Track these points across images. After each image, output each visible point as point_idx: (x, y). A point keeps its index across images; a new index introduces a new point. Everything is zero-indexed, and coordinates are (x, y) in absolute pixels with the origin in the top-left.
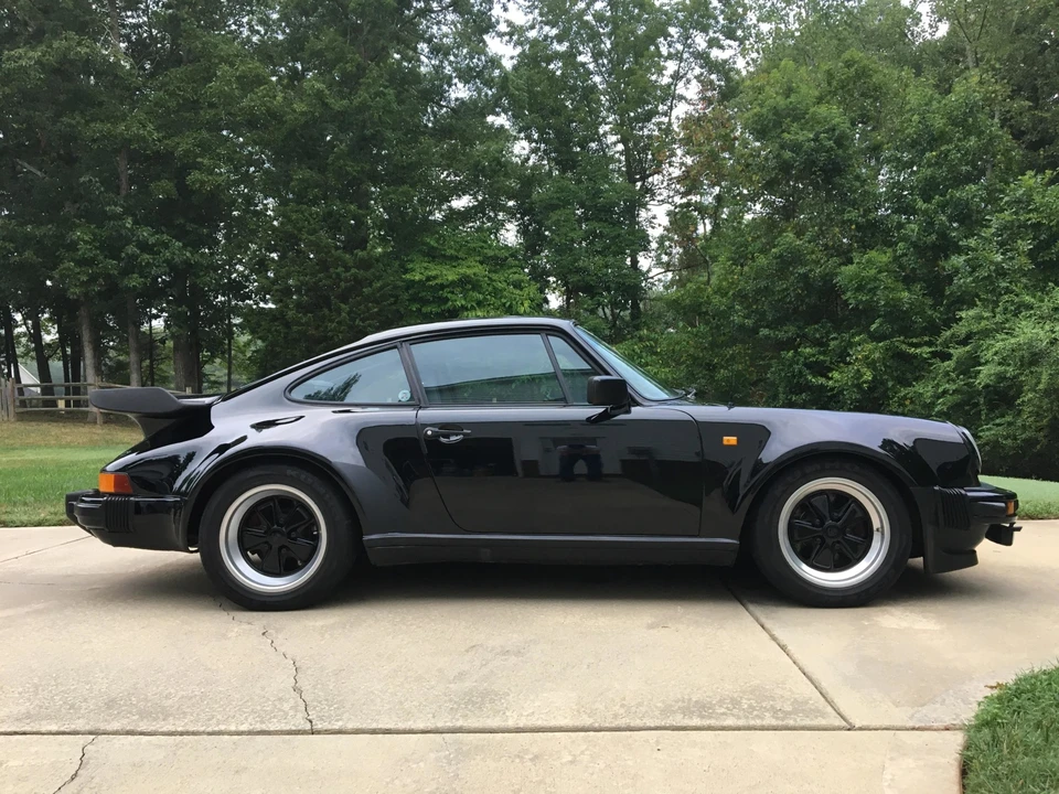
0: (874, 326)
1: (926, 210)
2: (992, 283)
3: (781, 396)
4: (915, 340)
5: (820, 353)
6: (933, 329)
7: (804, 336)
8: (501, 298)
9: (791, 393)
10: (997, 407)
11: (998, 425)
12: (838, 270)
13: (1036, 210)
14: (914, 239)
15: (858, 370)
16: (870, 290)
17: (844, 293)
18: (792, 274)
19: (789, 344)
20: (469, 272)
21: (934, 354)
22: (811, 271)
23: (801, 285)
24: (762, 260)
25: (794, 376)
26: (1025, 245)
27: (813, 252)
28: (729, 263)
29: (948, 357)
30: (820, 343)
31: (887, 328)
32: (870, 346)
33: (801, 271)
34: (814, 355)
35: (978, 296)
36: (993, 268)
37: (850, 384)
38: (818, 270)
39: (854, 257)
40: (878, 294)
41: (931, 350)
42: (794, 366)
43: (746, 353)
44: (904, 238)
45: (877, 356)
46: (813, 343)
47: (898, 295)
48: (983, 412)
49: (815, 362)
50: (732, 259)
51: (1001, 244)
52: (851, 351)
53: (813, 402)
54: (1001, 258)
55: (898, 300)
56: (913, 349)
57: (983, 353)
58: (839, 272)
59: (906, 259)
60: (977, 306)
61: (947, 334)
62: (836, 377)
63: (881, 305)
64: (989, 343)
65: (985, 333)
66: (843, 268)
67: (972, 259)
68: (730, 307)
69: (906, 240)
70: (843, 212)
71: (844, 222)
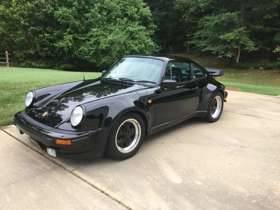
0: (68, 30)
2: (98, 22)
4: (80, 35)
5: (51, 36)
7: (45, 30)
10: (103, 54)
11: (105, 58)
14: (77, 7)
15: (68, 43)
16: (66, 19)
17: (57, 19)
19: (41, 33)
21: (85, 40)
22: (48, 11)
23: (44, 15)
24: (29, 4)
26: (105, 13)
27: (47, 5)
28: (16, 3)
29: (89, 41)
30: (51, 33)
31: (72, 31)
33: (44, 10)
34: (49, 37)
36: (98, 18)
37: (66, 46)
38: (50, 11)
39: (58, 8)
40: (69, 21)
41: (85, 38)
42: (43, 39)
43: (23, 34)
44: (74, 6)
45: (71, 38)
46: (48, 33)
47: (75, 22)
48: (101, 55)
49: (49, 39)
50: (16, 2)
51: (98, 12)
52: (65, 37)
53: (49, 50)
54: (100, 16)
55: (75, 23)
56: (80, 38)
57: (100, 40)
58: (56, 13)
59: (75, 12)
60: (96, 28)
61: (89, 34)
62: (61, 44)
63: (71, 24)
64: (101, 38)
65: (99, 35)
66: (58, 12)
67: (93, 15)
68: (20, 19)
69: (75, 6)
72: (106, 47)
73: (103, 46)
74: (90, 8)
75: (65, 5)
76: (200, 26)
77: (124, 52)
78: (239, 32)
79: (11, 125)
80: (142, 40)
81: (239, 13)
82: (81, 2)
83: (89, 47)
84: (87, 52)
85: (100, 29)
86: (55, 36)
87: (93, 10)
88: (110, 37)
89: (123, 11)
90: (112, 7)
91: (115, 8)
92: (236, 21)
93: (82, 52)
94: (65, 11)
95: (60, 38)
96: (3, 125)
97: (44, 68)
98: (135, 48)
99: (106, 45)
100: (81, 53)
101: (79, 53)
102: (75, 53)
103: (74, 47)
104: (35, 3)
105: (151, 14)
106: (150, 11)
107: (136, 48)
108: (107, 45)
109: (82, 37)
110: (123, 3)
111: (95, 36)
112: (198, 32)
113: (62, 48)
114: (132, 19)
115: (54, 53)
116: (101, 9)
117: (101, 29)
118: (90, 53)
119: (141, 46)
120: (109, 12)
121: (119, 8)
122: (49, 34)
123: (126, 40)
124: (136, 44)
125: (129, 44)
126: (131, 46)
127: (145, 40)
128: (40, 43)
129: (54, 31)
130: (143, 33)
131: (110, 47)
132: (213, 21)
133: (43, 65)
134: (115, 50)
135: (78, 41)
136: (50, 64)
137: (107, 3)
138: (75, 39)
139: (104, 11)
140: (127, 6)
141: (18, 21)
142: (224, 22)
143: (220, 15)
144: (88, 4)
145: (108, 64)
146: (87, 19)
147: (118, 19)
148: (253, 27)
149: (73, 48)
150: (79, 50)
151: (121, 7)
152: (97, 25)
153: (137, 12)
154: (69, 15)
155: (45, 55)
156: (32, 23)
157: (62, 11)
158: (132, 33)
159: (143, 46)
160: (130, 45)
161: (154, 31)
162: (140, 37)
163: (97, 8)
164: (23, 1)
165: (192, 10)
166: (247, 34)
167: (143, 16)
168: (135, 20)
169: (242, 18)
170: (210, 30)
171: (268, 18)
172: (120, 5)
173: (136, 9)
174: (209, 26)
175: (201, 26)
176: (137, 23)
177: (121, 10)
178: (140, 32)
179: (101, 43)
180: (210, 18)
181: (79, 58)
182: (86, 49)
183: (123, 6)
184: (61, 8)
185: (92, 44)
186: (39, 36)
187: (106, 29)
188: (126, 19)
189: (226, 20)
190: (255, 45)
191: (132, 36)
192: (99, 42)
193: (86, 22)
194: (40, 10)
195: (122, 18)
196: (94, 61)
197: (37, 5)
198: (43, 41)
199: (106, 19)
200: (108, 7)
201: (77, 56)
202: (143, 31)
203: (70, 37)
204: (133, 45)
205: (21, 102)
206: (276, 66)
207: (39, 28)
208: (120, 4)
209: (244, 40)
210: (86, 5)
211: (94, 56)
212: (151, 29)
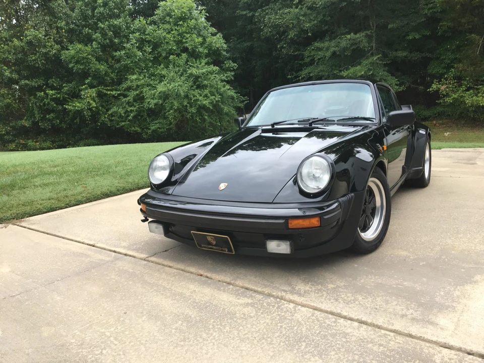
0: (87, 81)
1: (103, 28)
2: (138, 64)
4: (108, 88)
5: (59, 93)
7: (47, 85)
10: (152, 116)
11: (156, 123)
12: (61, 53)
13: (148, 34)
14: (100, 41)
15: (89, 102)
17: (67, 64)
19: (40, 88)
21: (119, 95)
22: (50, 51)
23: (43, 58)
24: (16, 42)
26: (148, 49)
27: (48, 42)
29: (125, 96)
30: (59, 89)
31: (95, 82)
32: (90, 90)
33: (44, 51)
34: (54, 95)
35: (133, 69)
36: (138, 58)
37: (86, 108)
38: (54, 52)
39: (67, 46)
40: (89, 65)
41: (119, 92)
42: (45, 100)
44: (94, 40)
45: (94, 95)
46: (52, 88)
47: (99, 67)
48: (148, 118)
49: (56, 98)
51: (137, 47)
52: (83, 93)
53: (57, 118)
54: (141, 54)
55: (99, 69)
56: (109, 92)
57: (144, 94)
58: (64, 53)
59: (97, 50)
60: (136, 74)
61: (124, 86)
62: (77, 105)
63: (92, 71)
64: (145, 90)
65: (143, 86)
66: (67, 52)
67: (128, 53)
68: (2, 67)
69: (96, 41)
70: (55, 22)
71: (57, 28)
72: (156, 104)
73: (151, 103)
74: (122, 42)
75: (78, 40)
76: (307, 60)
77: (187, 109)
78: (372, 64)
79: (27, 217)
80: (216, 88)
81: (369, 33)
82: (106, 33)
83: (127, 106)
84: (123, 115)
85: (143, 76)
86: (66, 93)
87: (128, 46)
88: (161, 88)
89: (179, 43)
90: (160, 38)
91: (165, 38)
92: (364, 47)
93: (114, 116)
94: (80, 49)
95: (75, 95)
96: (14, 219)
97: (49, 148)
98: (204, 102)
99: (155, 101)
100: (113, 118)
101: (109, 119)
102: (103, 118)
103: (100, 108)
104: (27, 40)
105: (225, 46)
106: (224, 41)
107: (206, 102)
108: (157, 100)
109: (112, 90)
110: (178, 30)
111: (135, 87)
112: (305, 69)
113: (79, 113)
114: (194, 55)
115: (65, 122)
116: (142, 43)
117: (145, 76)
118: (128, 116)
119: (215, 99)
120: (156, 46)
121: (171, 39)
122: (55, 90)
123: (188, 90)
124: (206, 96)
125: (194, 96)
126: (198, 100)
127: (220, 89)
128: (40, 107)
129: (64, 85)
130: (215, 77)
131: (162, 104)
132: (328, 49)
133: (48, 144)
134: (171, 108)
135: (105, 98)
136: (60, 141)
137: (151, 32)
138: (100, 95)
139: (148, 45)
140: (186, 35)
142: (345, 49)
143: (337, 40)
144: (118, 35)
145: (162, 132)
146: (118, 61)
147: (171, 57)
148: (392, 54)
149: (99, 111)
150: (110, 112)
151: (174, 37)
152: (138, 70)
153: (202, 44)
154: (87, 55)
155: (50, 127)
156: (25, 73)
157: (74, 49)
158: (197, 78)
159: (218, 98)
160: (195, 98)
161: (233, 73)
162: (212, 83)
163: (135, 41)
164: (6, 38)
165: (292, 34)
166: (385, 65)
167: (213, 49)
168: (201, 57)
169: (374, 42)
170: (325, 65)
171: (415, 38)
172: (173, 34)
173: (200, 39)
174: (322, 58)
175: (309, 59)
176: (204, 61)
177: (175, 41)
178: (210, 76)
179: (147, 97)
180: (322, 45)
181: (111, 127)
182: (121, 111)
183: (178, 35)
184: (72, 45)
185: (131, 100)
186: (36, 95)
187: (153, 75)
188: (184, 55)
189: (349, 46)
190: (398, 83)
191: (198, 83)
192: (143, 96)
193: (117, 66)
194: (36, 51)
195: (178, 55)
196: (137, 129)
197: (30, 43)
198: (44, 104)
199: (152, 59)
200: (153, 38)
201: (107, 125)
202: (215, 74)
203: (93, 92)
204: (200, 98)
205: (33, 187)
206: (435, 114)
207: (37, 81)
208: (172, 32)
209: (381, 76)
210: (115, 38)
211: (135, 122)
212: (228, 69)
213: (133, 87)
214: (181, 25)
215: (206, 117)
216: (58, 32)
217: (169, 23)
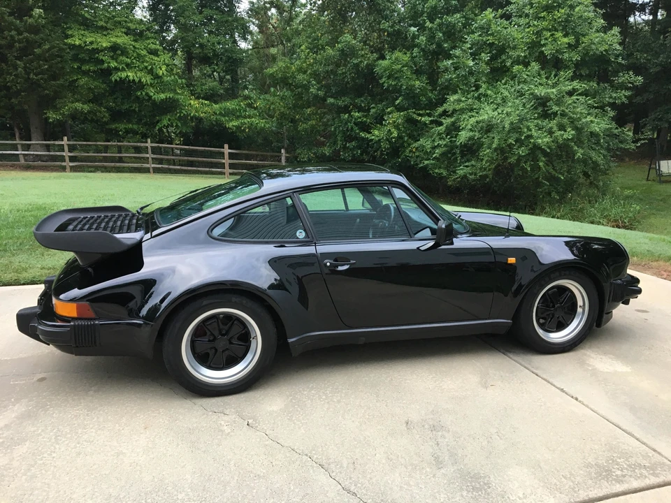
0: (398, 102)
1: (431, 28)
2: (466, 79)
3: (339, 143)
4: (421, 112)
5: (366, 116)
6: (432, 105)
7: (354, 105)
8: (143, 62)
9: (346, 141)
10: (466, 155)
11: (467, 166)
12: (377, 63)
13: (492, 34)
14: (423, 47)
15: (390, 130)
16: (396, 78)
17: (381, 78)
18: (349, 62)
19: (346, 109)
20: (119, 41)
21: (432, 122)
22: (361, 62)
23: (354, 71)
24: (330, 51)
25: (348, 130)
26: (485, 57)
27: (362, 50)
28: (307, 51)
29: (441, 124)
30: (366, 111)
31: (406, 104)
32: (396, 115)
33: (355, 62)
34: (360, 118)
35: (458, 86)
36: (468, 69)
37: (385, 138)
38: (365, 63)
39: (385, 54)
41: (430, 119)
42: (349, 124)
43: (316, 113)
44: (417, 46)
45: (400, 121)
46: (360, 109)
47: (414, 82)
48: (458, 159)
49: (361, 122)
50: (309, 48)
51: (471, 54)
52: (386, 118)
53: (359, 147)
54: (473, 63)
55: (413, 86)
56: (420, 118)
57: (461, 123)
58: (379, 64)
59: (417, 59)
60: (458, 93)
61: (440, 110)
62: (377, 133)
63: (404, 88)
64: (464, 116)
65: (462, 111)
66: (381, 62)
67: (456, 63)
68: (309, 82)
69: (419, 47)
70: (379, 23)
71: (380, 30)
72: (471, 138)
73: (463, 136)
74: (455, 47)
80: (570, 118)
82: (434, 34)
84: (429, 150)
87: (458, 52)
88: (487, 113)
89: (534, 46)
90: (508, 39)
91: (513, 40)
93: (420, 151)
98: (540, 141)
100: (418, 154)
101: (415, 154)
102: (407, 153)
103: (406, 138)
105: (619, 48)
106: (620, 40)
107: (543, 140)
109: (424, 115)
110: (536, 26)
111: (451, 112)
113: (378, 143)
115: (368, 153)
117: (471, 96)
118: (435, 152)
122: (362, 112)
123: (521, 121)
124: (551, 132)
126: (530, 137)
128: (343, 132)
129: (373, 106)
130: (578, 99)
131: (479, 139)
137: (497, 31)
138: (410, 121)
140: (545, 33)
141: (306, 88)
145: (474, 180)
147: (516, 68)
149: (403, 143)
150: (416, 145)
153: (570, 46)
154: (402, 67)
156: (333, 89)
157: (397, 59)
158: (542, 102)
159: (570, 133)
160: (529, 133)
161: (628, 93)
162: (567, 111)
163: (469, 46)
164: (322, 46)
167: (591, 53)
172: (528, 32)
173: (570, 39)
176: (570, 73)
177: (527, 44)
178: (566, 98)
179: (462, 128)
181: (413, 166)
182: (428, 145)
183: (536, 34)
184: (392, 53)
185: (443, 131)
186: (341, 117)
188: (535, 66)
191: (544, 109)
192: (459, 126)
195: (526, 65)
196: (442, 171)
199: (487, 71)
200: (498, 39)
201: (410, 162)
202: (577, 95)
203: (398, 117)
204: (537, 133)
210: (445, 41)
211: (444, 161)
212: (623, 87)
213: (448, 112)
214: (544, 17)
215: (541, 164)
216: (379, 36)
217: (527, 15)
